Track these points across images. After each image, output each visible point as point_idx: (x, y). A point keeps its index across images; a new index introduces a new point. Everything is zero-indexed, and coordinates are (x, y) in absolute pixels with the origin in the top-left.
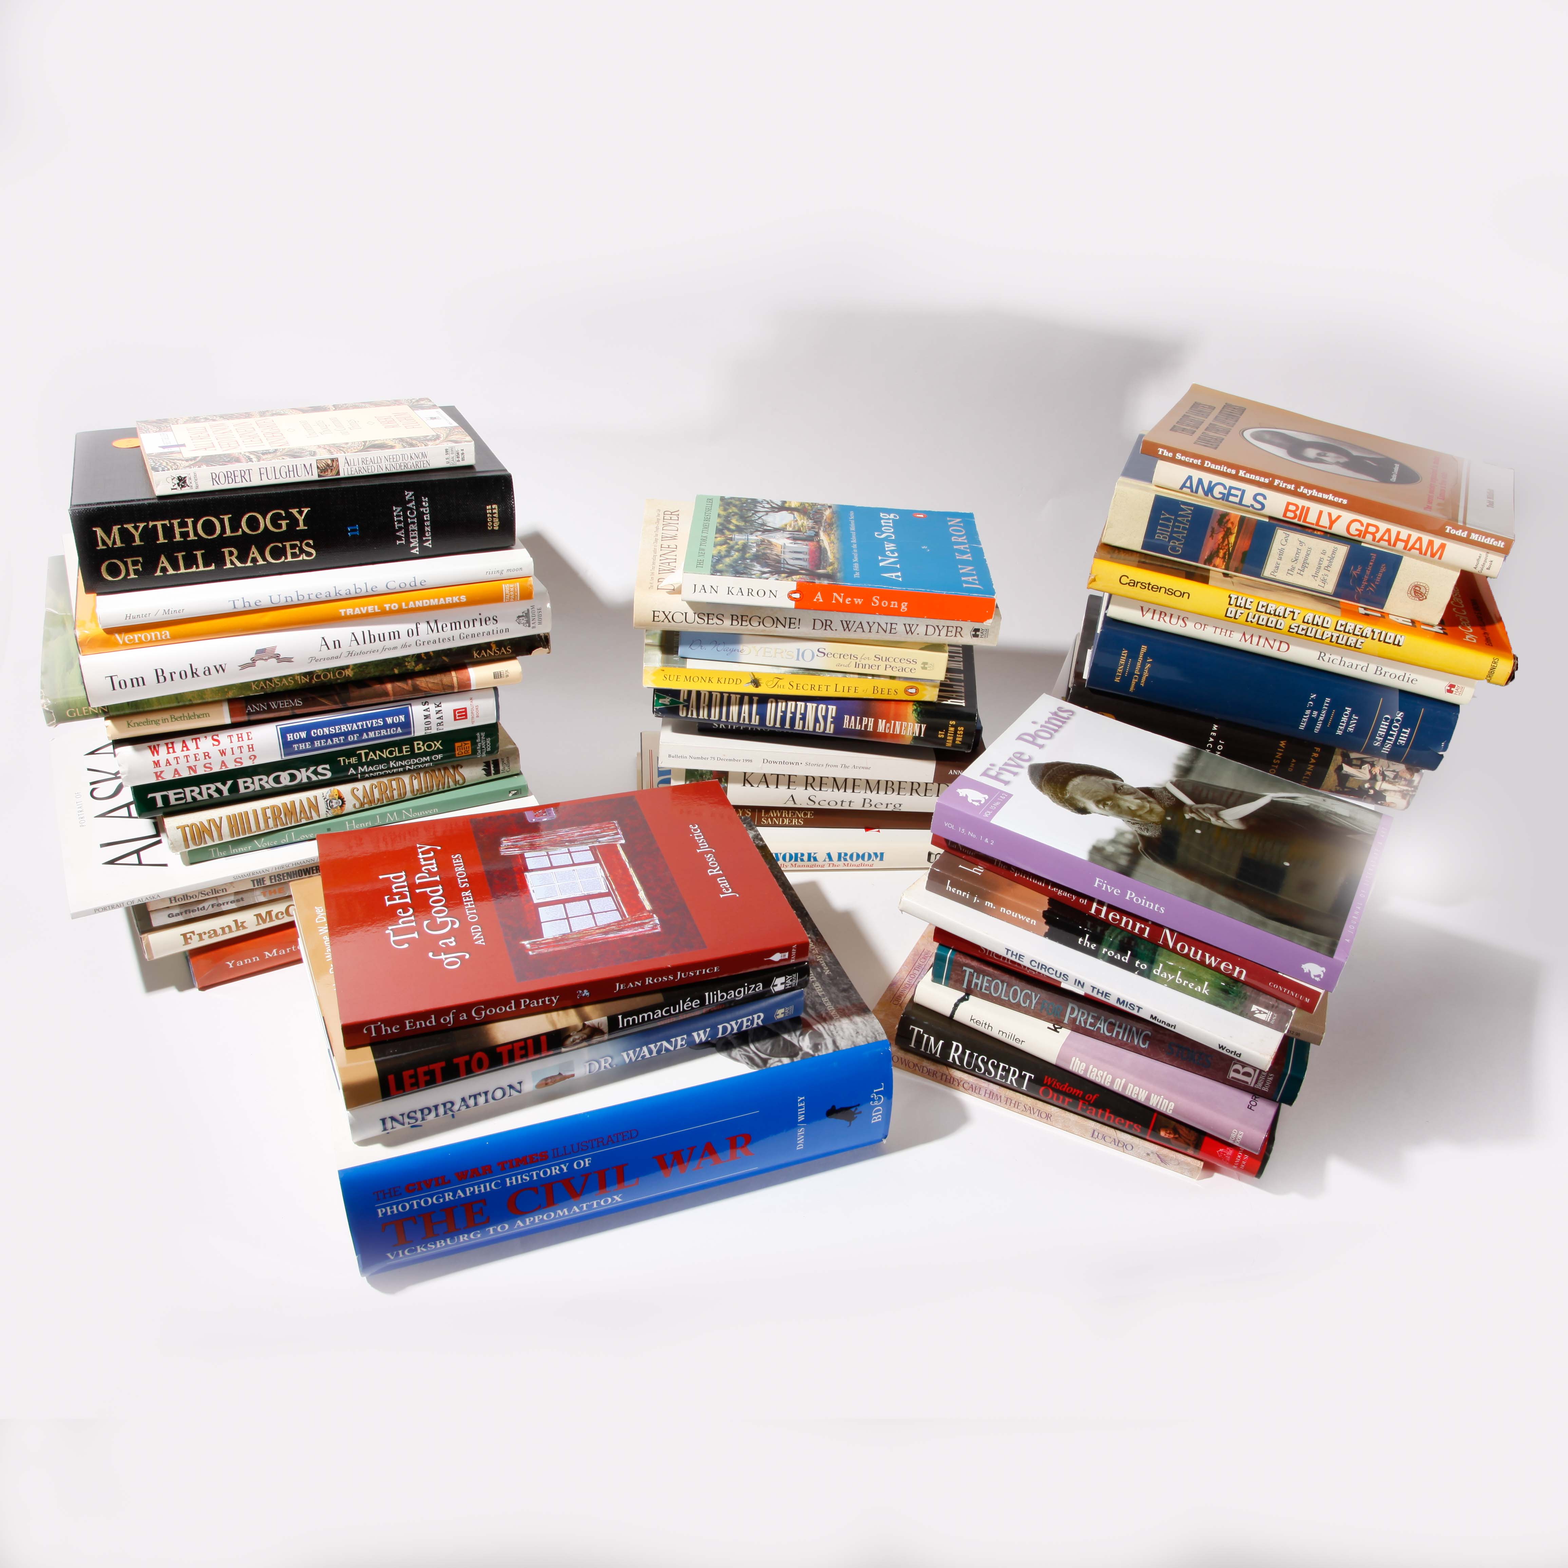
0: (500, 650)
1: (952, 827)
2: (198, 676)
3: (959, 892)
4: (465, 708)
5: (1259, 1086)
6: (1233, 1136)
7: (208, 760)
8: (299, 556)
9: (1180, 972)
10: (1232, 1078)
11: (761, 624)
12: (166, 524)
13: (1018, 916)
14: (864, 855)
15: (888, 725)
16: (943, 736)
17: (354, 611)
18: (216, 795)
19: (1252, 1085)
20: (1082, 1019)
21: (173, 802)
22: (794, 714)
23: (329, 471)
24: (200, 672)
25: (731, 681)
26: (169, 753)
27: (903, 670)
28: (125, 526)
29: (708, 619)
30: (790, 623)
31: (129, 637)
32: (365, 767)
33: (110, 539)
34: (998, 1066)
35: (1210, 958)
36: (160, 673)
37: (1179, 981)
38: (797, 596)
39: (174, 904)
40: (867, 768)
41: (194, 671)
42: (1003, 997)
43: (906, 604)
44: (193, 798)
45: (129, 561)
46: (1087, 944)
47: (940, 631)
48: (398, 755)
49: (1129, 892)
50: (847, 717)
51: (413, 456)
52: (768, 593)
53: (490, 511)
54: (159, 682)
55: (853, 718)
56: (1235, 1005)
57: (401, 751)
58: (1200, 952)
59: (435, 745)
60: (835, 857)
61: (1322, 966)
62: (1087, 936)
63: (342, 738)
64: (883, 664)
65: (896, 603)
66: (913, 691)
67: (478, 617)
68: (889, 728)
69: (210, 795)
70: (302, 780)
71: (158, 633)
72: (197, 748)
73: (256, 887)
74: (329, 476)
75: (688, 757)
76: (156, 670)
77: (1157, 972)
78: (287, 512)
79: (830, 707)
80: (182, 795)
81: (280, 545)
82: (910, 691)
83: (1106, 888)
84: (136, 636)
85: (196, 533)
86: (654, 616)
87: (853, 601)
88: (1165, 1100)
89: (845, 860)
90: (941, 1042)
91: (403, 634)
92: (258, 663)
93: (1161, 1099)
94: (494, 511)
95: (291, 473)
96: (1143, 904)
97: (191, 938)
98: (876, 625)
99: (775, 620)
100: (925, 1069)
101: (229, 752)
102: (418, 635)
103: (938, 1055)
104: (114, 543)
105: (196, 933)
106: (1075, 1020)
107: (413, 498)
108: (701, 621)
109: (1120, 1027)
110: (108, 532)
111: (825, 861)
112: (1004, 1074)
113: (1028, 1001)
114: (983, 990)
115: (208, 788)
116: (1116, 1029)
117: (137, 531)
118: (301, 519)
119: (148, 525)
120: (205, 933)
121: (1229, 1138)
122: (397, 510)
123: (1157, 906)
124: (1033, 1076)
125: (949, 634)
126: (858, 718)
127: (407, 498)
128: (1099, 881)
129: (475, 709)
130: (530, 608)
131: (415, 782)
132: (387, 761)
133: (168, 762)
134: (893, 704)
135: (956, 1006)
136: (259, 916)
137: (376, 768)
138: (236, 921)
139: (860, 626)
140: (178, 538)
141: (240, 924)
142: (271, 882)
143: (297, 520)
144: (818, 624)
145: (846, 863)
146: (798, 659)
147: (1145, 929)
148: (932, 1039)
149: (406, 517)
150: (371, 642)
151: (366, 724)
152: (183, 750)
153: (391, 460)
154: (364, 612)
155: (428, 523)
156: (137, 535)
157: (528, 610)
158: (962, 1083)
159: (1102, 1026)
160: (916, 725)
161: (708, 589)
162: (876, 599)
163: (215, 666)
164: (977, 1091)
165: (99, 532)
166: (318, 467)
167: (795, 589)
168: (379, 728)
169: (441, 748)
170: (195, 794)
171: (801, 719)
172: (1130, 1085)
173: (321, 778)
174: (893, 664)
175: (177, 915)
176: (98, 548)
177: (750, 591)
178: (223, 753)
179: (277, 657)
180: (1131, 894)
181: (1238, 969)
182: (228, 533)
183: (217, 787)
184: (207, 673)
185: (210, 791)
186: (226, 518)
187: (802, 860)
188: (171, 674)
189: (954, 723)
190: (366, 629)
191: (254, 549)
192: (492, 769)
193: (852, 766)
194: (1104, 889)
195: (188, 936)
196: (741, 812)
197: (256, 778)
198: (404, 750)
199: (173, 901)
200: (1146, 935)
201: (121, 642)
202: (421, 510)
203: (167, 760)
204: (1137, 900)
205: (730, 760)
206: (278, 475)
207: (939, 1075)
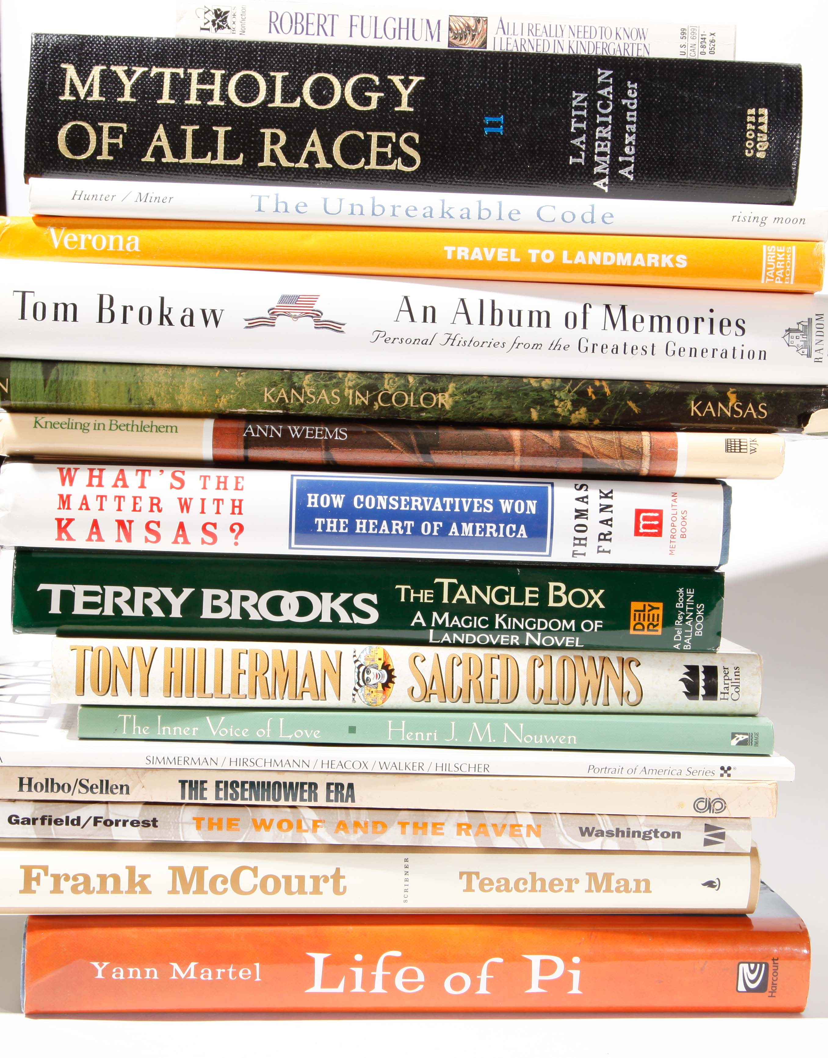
0: (744, 408)
2: (170, 324)
4: (660, 512)
7: (155, 516)
8: (390, 163)
12: (178, 74)
17: (470, 254)
18: (157, 612)
21: (79, 609)
23: (469, 37)
24: (175, 317)
26: (90, 485)
28: (113, 68)
31: (71, 237)
32: (446, 615)
33: (83, 86)
36: (106, 304)
39: (26, 795)
41: (166, 312)
44: (117, 608)
45: (106, 126)
48: (513, 603)
51: (621, 33)
53: (753, 119)
54: (101, 320)
57: (520, 596)
59: (591, 598)
63: (409, 524)
67: (707, 316)
69: (146, 609)
70: (320, 617)
71: (121, 239)
72: (142, 486)
73: (187, 800)
74: (468, 45)
76: (101, 297)
78: (383, 79)
80: (98, 599)
81: (361, 135)
84: (83, 237)
85: (224, 96)
91: (557, 320)
92: (280, 320)
94: (760, 120)
95: (404, 32)
97: (38, 879)
101: (195, 506)
102: (585, 327)
104: (89, 93)
105: (50, 872)
107: (611, 81)
110: (83, 74)
115: (147, 595)
117: (129, 78)
118: (405, 93)
119: (148, 72)
120: (67, 878)
122: (579, 98)
127: (600, 80)
129: (679, 516)
130: (814, 318)
131: (540, 673)
132: (491, 610)
133: (85, 503)
136: (178, 871)
137: (467, 622)
138: (132, 870)
140: (193, 100)
141: (137, 879)
142: (217, 797)
143: (398, 94)
149: (593, 112)
150: (493, 323)
151: (461, 503)
152: (115, 486)
153: (581, 35)
154: (489, 258)
155: (633, 128)
156: (128, 85)
157: (810, 320)
163: (203, 311)
165: (71, 71)
166: (450, 29)
168: (484, 518)
169: (602, 606)
170: (120, 602)
173: (357, 620)
175: (27, 821)
176: (62, 98)
178: (185, 505)
179: (316, 315)
182: (278, 102)
183: (162, 595)
184: (187, 321)
185: (149, 602)
186: (279, 77)
188: (125, 308)
190: (488, 297)
191: (314, 136)
192: (702, 683)
195: (34, 873)
197: (237, 594)
198: (528, 595)
199: (25, 788)
201: (56, 244)
202: (624, 101)
203: (85, 498)
206: (380, 33)
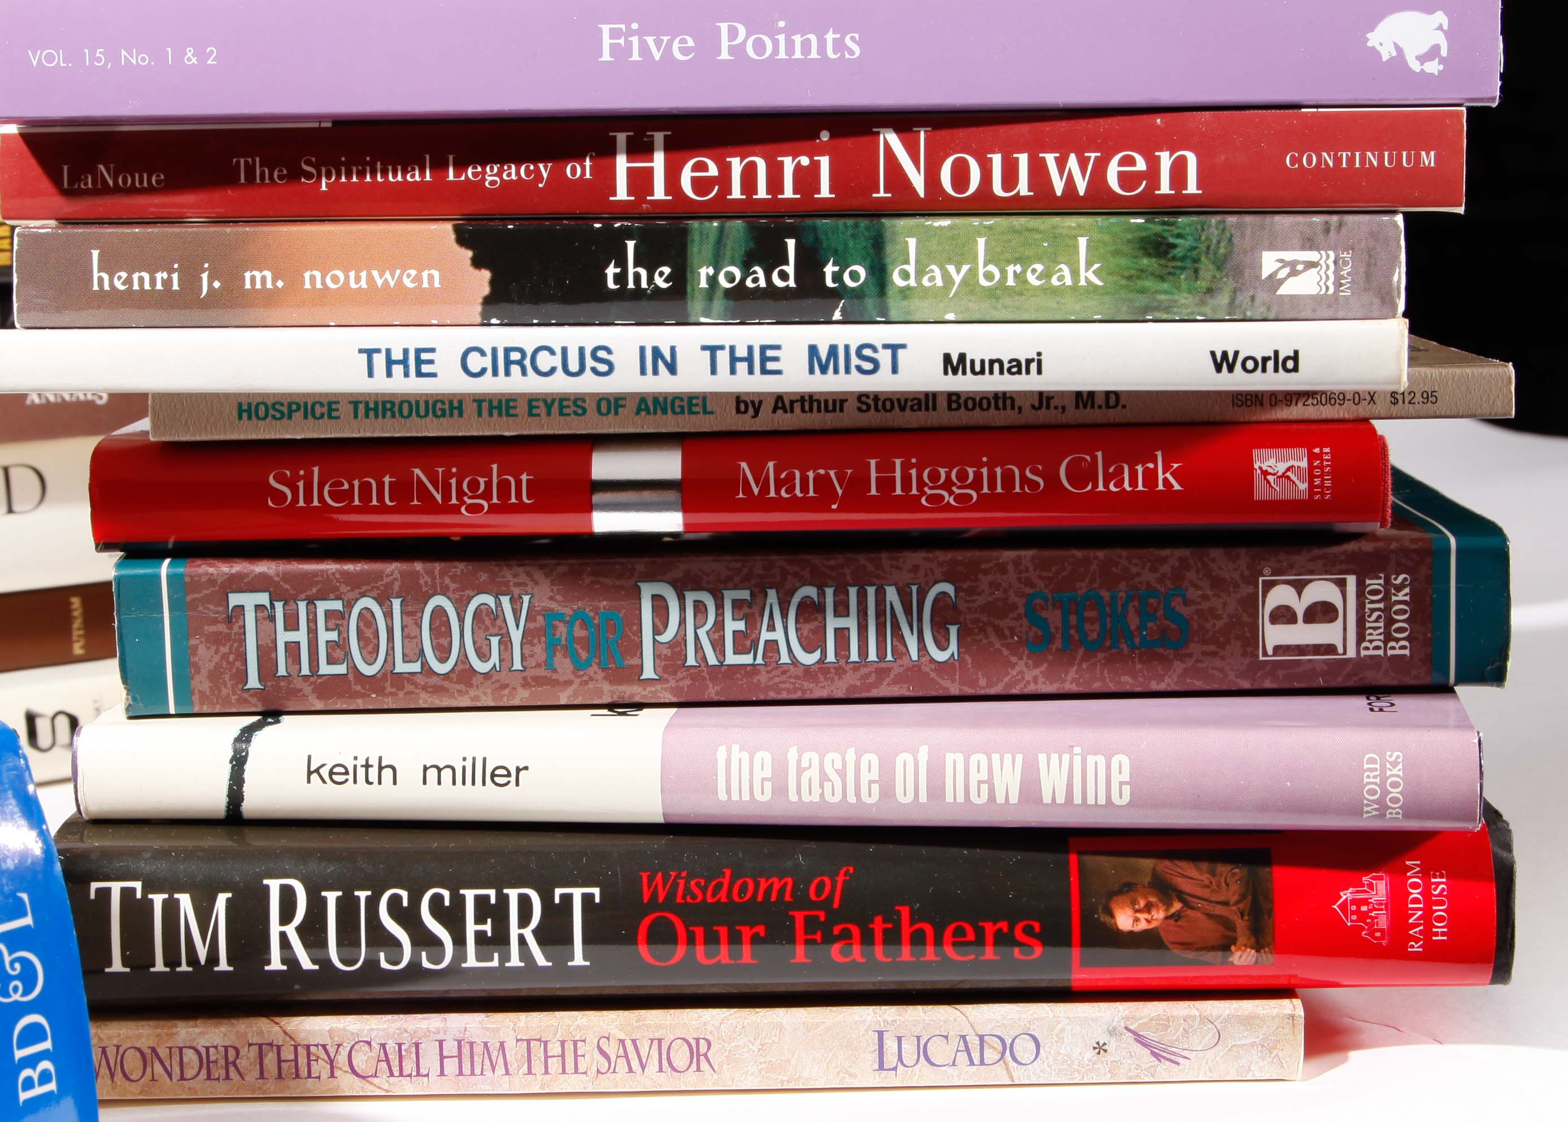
1: (59, 59)
3: (142, 280)
5: (1374, 647)
6: (1371, 780)
9: (981, 242)
10: (1277, 649)
13: (370, 279)
19: (1351, 653)
20: (702, 633)
34: (459, 902)
35: (1061, 163)
37: (989, 276)
42: (401, 667)
46: (637, 277)
49: (724, 27)
56: (1202, 284)
58: (1023, 159)
61: (1430, 11)
62: (631, 245)
77: (905, 275)
83: (644, 49)
88: (1091, 759)
90: (222, 900)
93: (1077, 761)
96: (782, 55)
100: (190, 1056)
103: (223, 965)
106: (678, 644)
109: (841, 609)
112: (488, 927)
113: (495, 641)
114: (325, 669)
116: (832, 623)
121: (1357, 811)
123: (830, 37)
124: (596, 891)
128: (614, 34)
135: (239, 762)
147: (815, 166)
148: (185, 901)
158: (342, 1059)
159: (778, 635)
164: (409, 1066)
172: (950, 757)
180: (733, 34)
181: (1166, 160)
194: (636, 57)
200: (825, 192)
204: (759, 47)
207: (248, 1058)
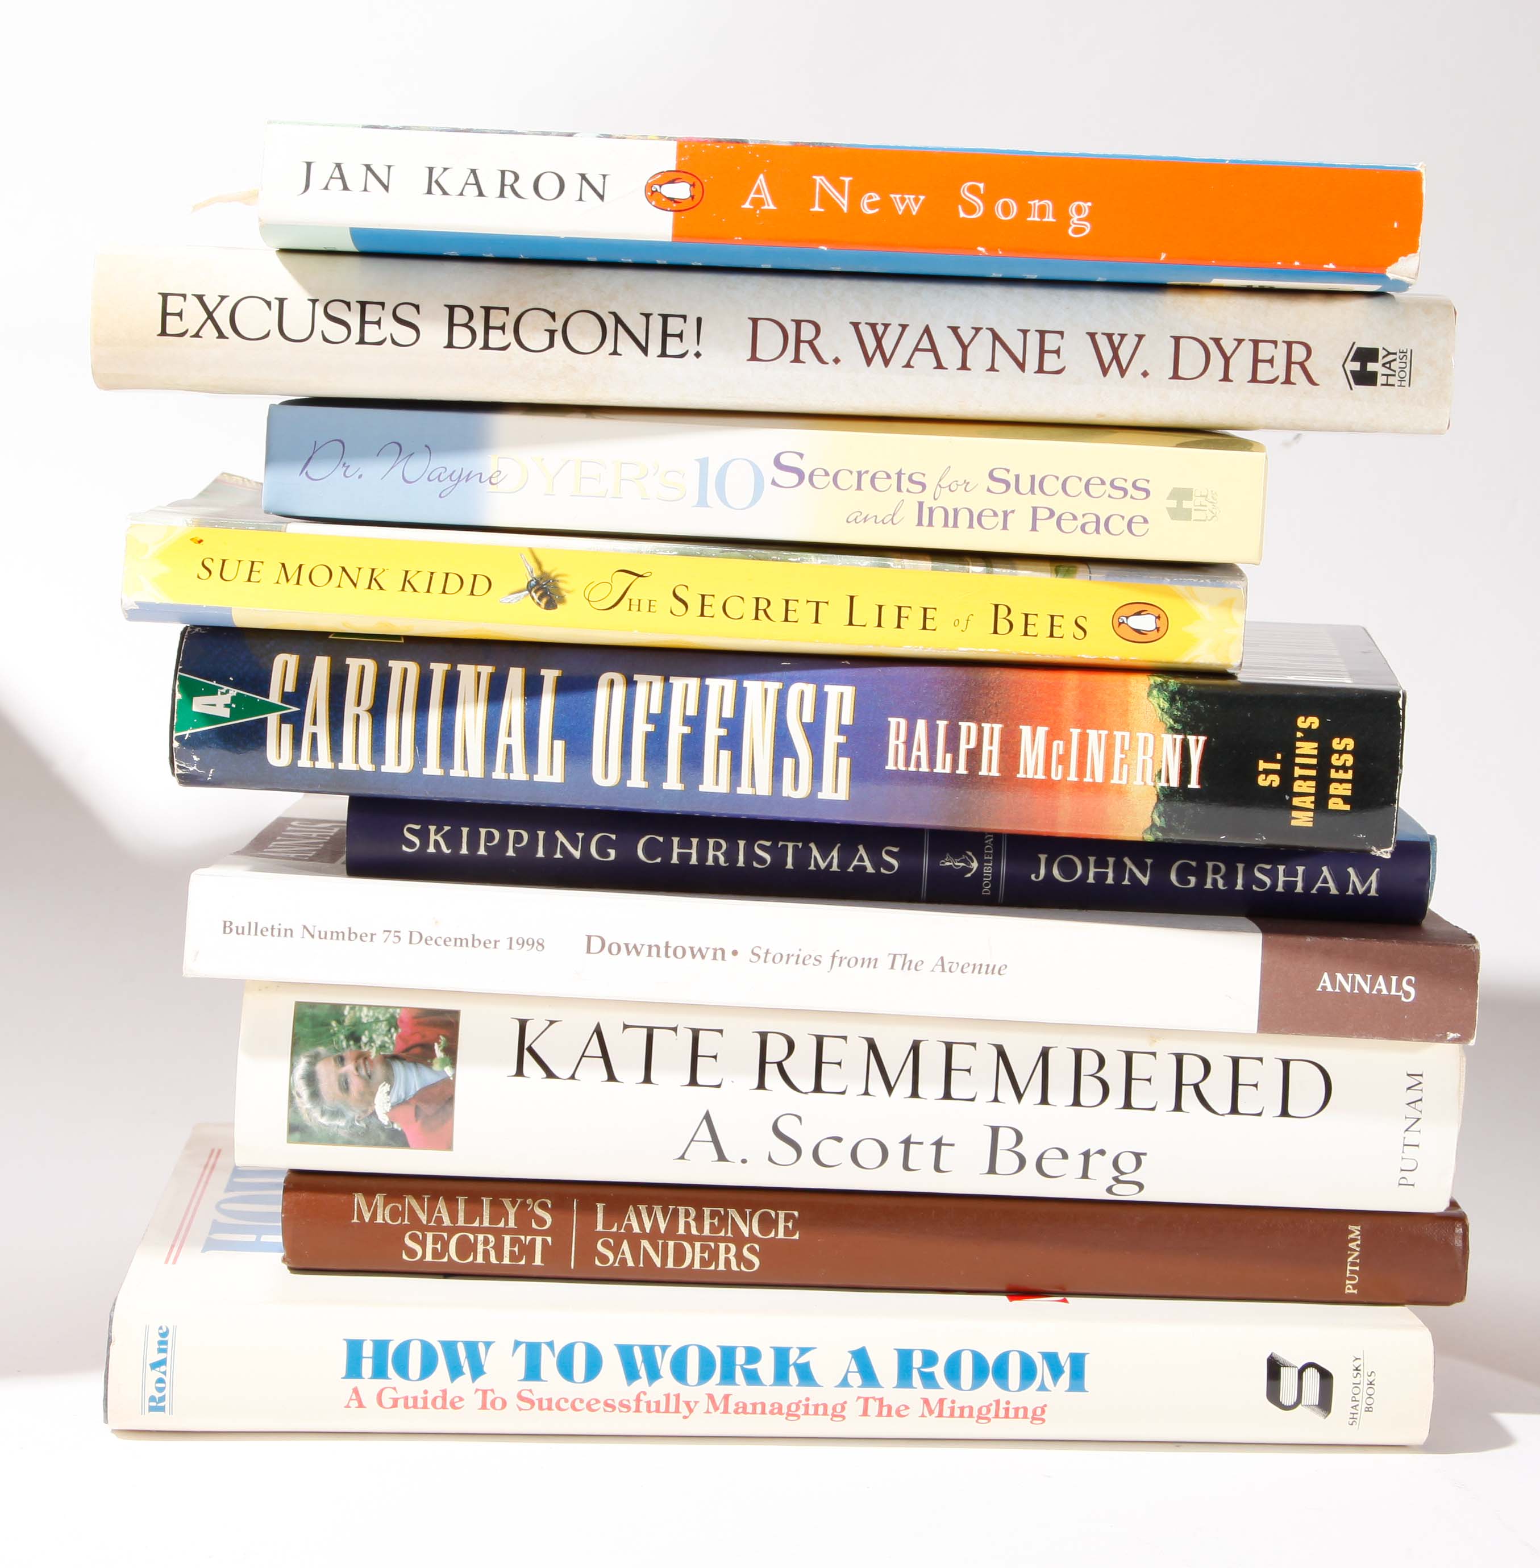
11: (558, 337)
14: (1002, 1361)
15: (1058, 746)
16: (1275, 780)
22: (696, 723)
25: (454, 583)
27: (1102, 525)
29: (363, 322)
30: (665, 335)
38: (681, 191)
40: (991, 970)
43: (1086, 206)
47: (1227, 360)
50: (897, 724)
52: (573, 184)
55: (921, 725)
60: (886, 1368)
64: (1021, 505)
65: (1048, 204)
66: (1146, 622)
68: (1064, 760)
75: (298, 931)
79: (833, 691)
82: (1135, 622)
86: (165, 314)
87: (885, 205)
89: (929, 1380)
98: (986, 337)
99: (610, 323)
108: (337, 332)
111: (845, 1383)
125: (1264, 371)
126: (942, 725)
134: (1072, 678)
139: (925, 344)
144: (770, 339)
145: (933, 1395)
146: (702, 502)
160: (1168, 738)
161: (355, 176)
162: (974, 190)
167: (671, 164)
171: (722, 743)
174: (1060, 504)
177: (509, 179)
187: (752, 1378)
189: (1314, 722)
193: (932, 960)
196: (512, 1212)
205: (460, 942)
